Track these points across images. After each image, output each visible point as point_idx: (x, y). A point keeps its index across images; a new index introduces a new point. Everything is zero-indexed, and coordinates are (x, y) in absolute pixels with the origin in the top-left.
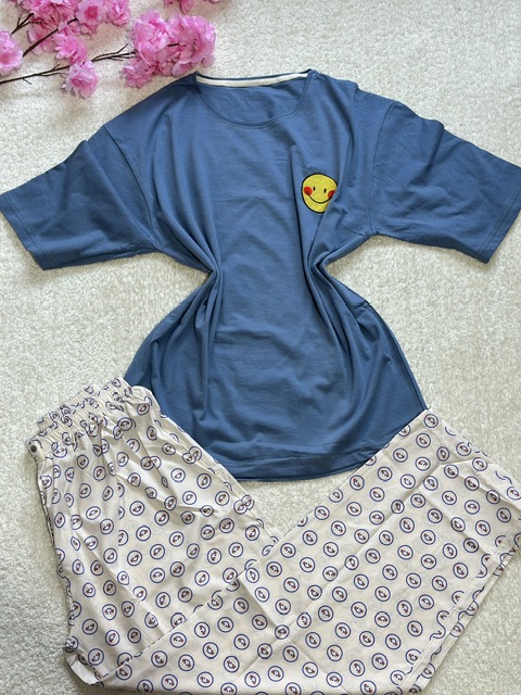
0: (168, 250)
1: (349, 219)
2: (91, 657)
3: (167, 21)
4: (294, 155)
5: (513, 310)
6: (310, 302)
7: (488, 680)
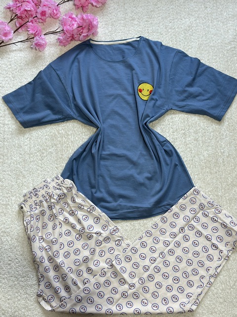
0: (79, 118)
1: (158, 103)
2: (49, 298)
3: (77, 16)
4: (134, 74)
5: (232, 142)
6: (142, 140)
7: (223, 306)
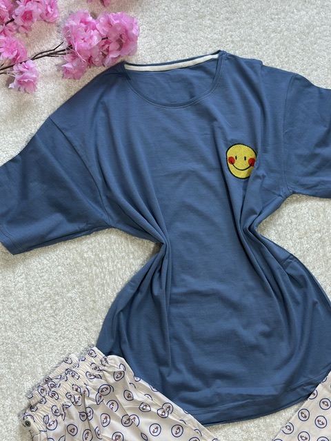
0: (120, 226)
4: (216, 129)
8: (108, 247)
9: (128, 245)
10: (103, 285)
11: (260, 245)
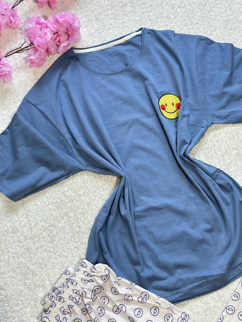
4: (148, 86)
8: (83, 185)
9: (97, 181)
10: (84, 213)
11: (195, 166)
